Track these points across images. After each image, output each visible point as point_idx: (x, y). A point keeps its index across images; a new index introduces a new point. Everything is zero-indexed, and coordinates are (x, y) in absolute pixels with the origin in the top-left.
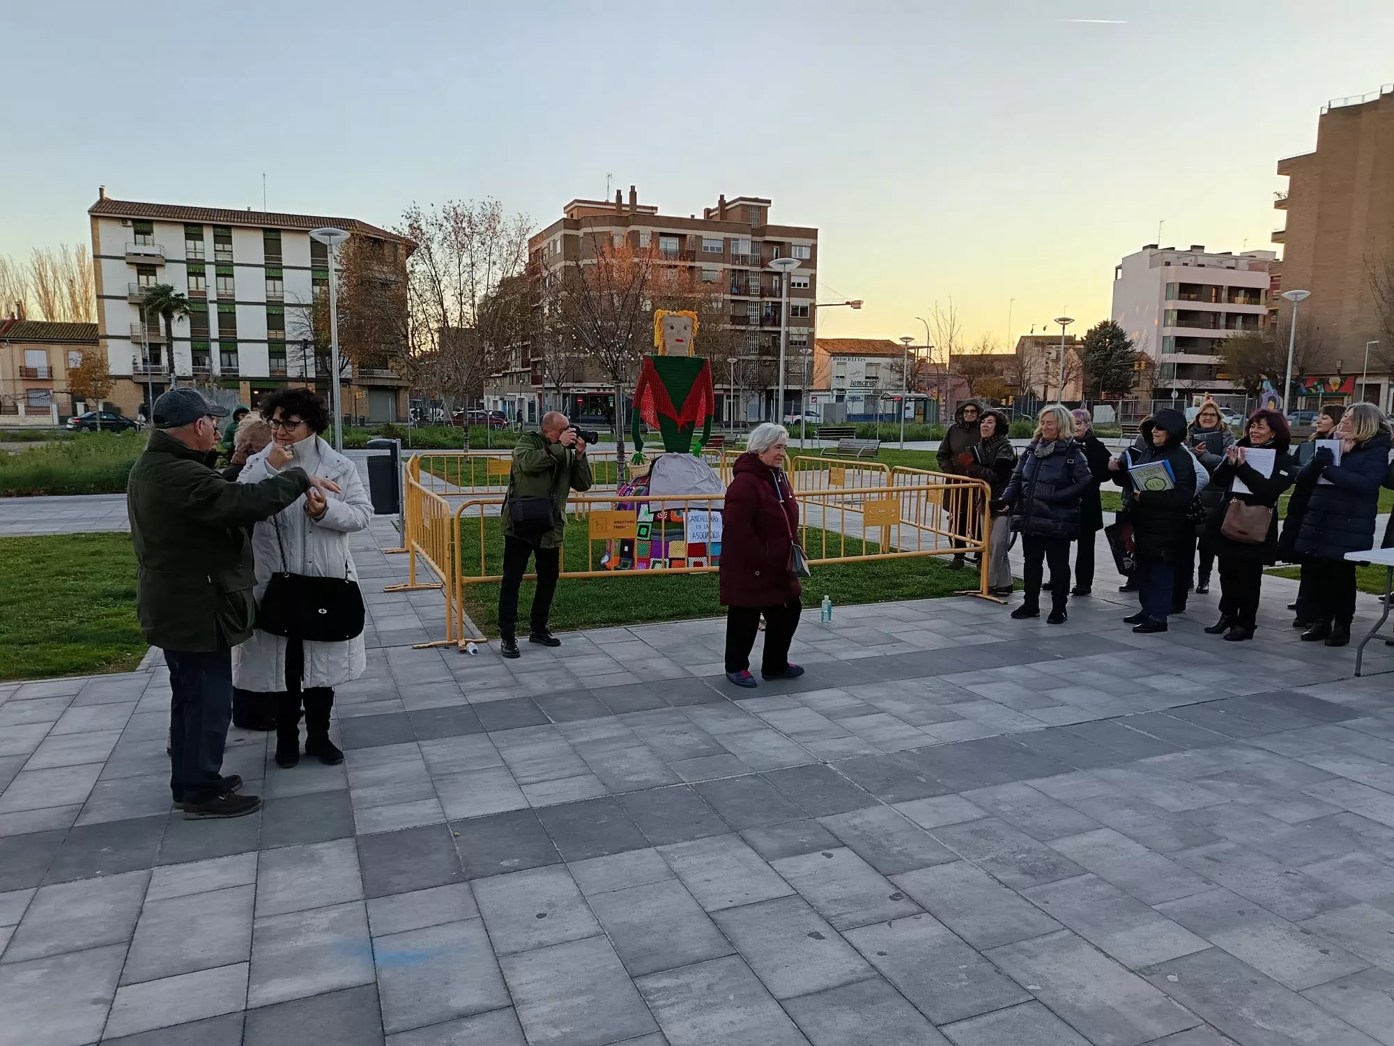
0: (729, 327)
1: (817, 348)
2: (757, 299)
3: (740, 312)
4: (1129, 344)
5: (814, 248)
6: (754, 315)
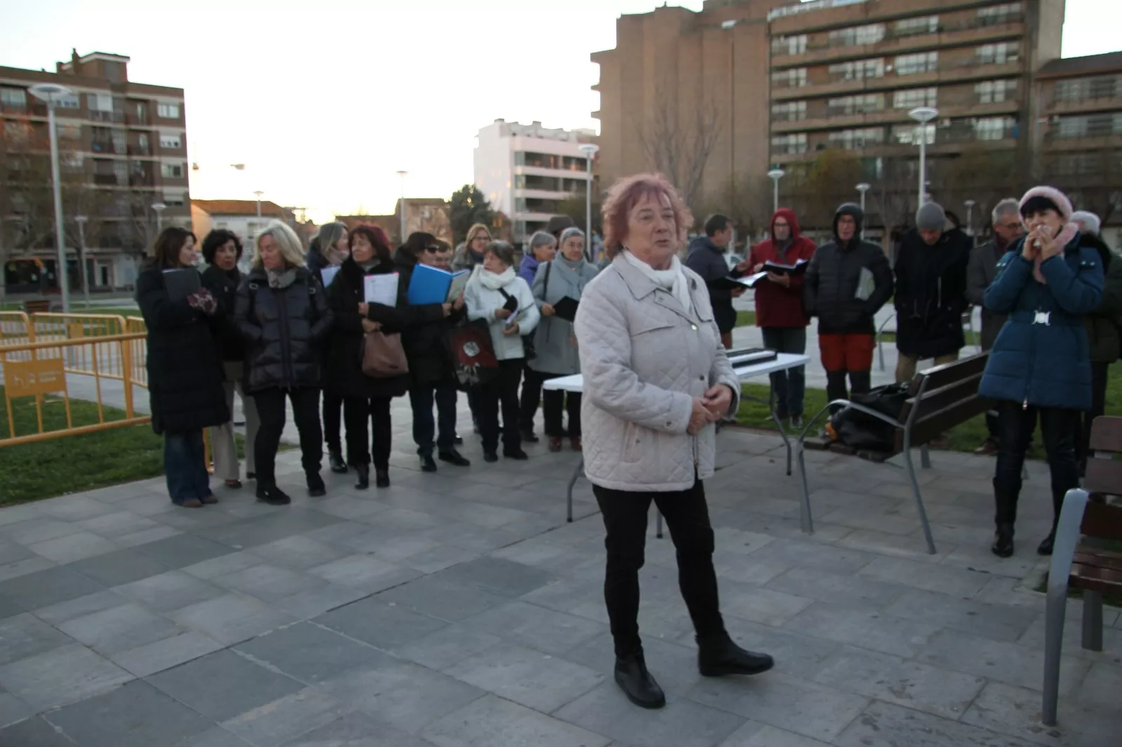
0: (93, 186)
1: (194, 208)
2: (124, 157)
3: (105, 170)
4: (488, 204)
5: (182, 108)
6: (121, 173)
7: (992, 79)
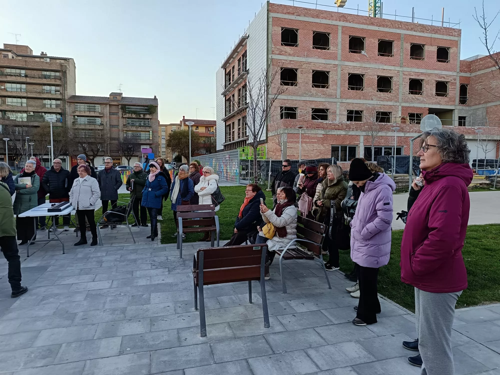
7: (50, 99)
